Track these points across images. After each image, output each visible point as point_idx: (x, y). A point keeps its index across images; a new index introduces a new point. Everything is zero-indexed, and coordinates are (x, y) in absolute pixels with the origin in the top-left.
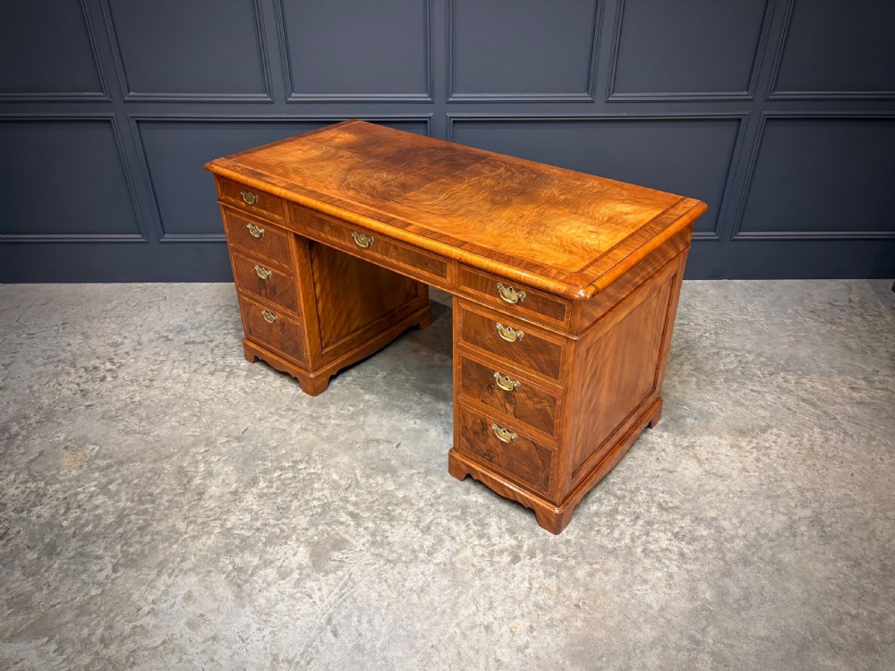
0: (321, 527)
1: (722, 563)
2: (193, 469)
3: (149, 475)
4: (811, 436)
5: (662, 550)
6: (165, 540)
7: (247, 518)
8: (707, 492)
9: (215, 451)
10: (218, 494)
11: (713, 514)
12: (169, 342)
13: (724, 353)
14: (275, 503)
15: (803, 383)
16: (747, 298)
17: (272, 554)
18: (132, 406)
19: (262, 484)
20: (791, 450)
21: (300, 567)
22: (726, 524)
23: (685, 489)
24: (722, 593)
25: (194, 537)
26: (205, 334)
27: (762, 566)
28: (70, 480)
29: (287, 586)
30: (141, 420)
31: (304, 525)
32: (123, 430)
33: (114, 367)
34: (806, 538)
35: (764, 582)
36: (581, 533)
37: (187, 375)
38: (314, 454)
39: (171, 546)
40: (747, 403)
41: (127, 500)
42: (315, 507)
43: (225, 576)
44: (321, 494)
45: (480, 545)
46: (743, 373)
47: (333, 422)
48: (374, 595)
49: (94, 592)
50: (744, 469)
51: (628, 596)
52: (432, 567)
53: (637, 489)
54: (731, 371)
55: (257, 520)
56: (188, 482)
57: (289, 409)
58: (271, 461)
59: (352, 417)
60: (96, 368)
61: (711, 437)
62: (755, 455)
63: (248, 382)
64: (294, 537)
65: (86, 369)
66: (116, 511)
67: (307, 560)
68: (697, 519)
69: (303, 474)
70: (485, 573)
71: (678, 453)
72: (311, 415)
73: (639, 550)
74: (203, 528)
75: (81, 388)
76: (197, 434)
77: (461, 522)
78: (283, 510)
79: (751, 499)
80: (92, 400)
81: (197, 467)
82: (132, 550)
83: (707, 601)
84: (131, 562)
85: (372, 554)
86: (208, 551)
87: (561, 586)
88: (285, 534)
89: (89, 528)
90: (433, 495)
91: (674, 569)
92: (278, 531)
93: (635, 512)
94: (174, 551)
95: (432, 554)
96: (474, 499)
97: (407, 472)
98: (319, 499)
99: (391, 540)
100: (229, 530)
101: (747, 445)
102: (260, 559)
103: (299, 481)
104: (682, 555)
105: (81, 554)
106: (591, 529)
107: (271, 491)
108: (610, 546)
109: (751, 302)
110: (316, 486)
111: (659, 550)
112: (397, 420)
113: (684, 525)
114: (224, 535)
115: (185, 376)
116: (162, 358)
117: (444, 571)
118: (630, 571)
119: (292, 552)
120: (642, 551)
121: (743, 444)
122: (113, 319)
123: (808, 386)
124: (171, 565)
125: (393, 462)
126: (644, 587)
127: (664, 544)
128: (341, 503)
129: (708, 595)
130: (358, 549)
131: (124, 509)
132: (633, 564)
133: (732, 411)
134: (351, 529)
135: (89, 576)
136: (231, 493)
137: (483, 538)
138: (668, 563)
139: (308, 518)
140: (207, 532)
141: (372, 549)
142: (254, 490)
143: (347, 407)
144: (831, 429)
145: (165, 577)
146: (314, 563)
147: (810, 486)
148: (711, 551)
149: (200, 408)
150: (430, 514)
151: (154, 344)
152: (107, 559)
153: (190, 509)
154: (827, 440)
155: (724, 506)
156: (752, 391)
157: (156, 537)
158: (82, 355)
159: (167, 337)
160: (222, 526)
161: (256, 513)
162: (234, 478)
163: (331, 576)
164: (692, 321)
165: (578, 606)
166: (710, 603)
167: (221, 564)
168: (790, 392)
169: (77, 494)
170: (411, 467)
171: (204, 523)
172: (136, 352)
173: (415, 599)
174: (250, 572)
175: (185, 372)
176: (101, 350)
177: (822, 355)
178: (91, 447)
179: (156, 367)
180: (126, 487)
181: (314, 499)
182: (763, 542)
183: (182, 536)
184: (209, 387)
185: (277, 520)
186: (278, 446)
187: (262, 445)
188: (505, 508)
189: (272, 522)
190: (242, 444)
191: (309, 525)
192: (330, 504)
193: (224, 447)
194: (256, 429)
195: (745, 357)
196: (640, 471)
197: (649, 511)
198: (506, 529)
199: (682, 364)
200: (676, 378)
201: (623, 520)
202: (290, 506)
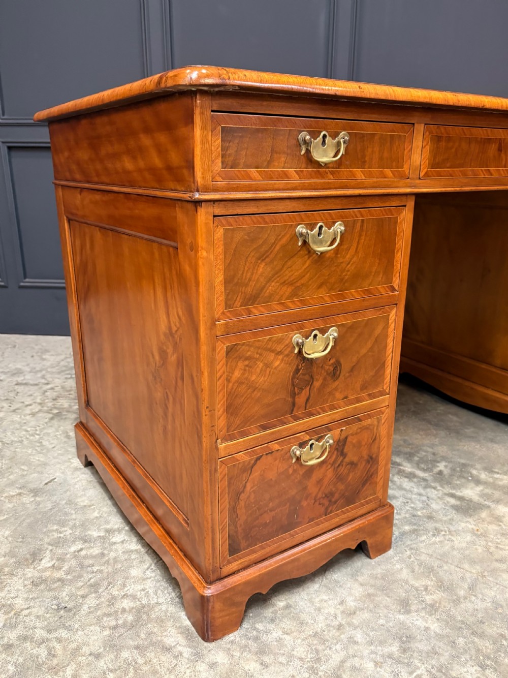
14: (56, 598)
19: (46, 563)
31: (96, 646)
42: (124, 610)
44: (139, 587)
55: (14, 626)
58: (74, 527)
69: (116, 550)
78: (66, 612)
88: (55, 661)
90: (341, 608)
92: (43, 652)
96: (420, 623)
103: (108, 562)
107: (57, 575)
110: (134, 572)
139: (107, 632)
142: (30, 572)
150: (338, 647)
161: (17, 614)
181: (125, 596)
184: (24, 428)
185: (49, 631)
186: (90, 506)
187: (66, 503)
188: (487, 646)
189: (40, 633)
190: (38, 499)
191: (105, 647)
192: (151, 607)
193: (10, 502)
194: (65, 480)
202: (81, 605)
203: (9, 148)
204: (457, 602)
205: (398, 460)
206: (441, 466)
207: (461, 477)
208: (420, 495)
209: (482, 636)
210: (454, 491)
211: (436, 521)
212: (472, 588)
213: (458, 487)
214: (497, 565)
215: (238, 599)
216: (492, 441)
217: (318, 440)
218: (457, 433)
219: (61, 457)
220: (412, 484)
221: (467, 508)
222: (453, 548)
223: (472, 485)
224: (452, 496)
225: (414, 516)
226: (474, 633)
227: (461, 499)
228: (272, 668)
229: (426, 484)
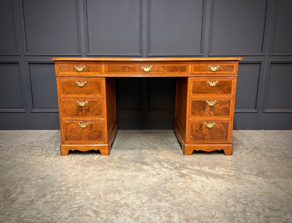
0: (75, 217)
2: (14, 190)
7: (34, 213)
9: (29, 183)
10: (22, 201)
12: (24, 146)
13: (273, 150)
14: (52, 206)
16: (275, 135)
19: (48, 197)
23: (280, 201)
31: (66, 216)
36: (229, 222)
38: (79, 184)
42: (74, 207)
44: (79, 201)
46: (286, 157)
47: (92, 172)
53: (254, 201)
54: (280, 156)
55: (40, 213)
56: (9, 196)
57: (71, 168)
58: (56, 187)
59: (101, 171)
61: (283, 179)
63: (55, 158)
69: (71, 193)
71: (269, 186)
72: (81, 170)
74: (7, 217)
76: (23, 177)
77: (157, 216)
78: (56, 209)
81: (16, 190)
88: (54, 221)
90: (141, 202)
92: (49, 219)
93: (256, 212)
96: (164, 204)
97: (127, 193)
100: (22, 218)
103: (69, 196)
106: (234, 220)
107: (52, 200)
110: (77, 198)
112: (123, 172)
113: (288, 218)
114: (17, 221)
115: (26, 157)
116: (18, 151)
122: (4, 139)
125: (119, 189)
128: (89, 206)
133: (288, 169)
134: (93, 218)
136: (30, 201)
139: (70, 213)
142: (43, 200)
143: (99, 167)
149: (28, 167)
150: (139, 211)
159: (24, 144)
161: (40, 211)
162: (34, 194)
170: (129, 190)
171: (8, 215)
172: (8, 149)
179: (15, 154)
181: (75, 204)
184: (36, 160)
185: (51, 214)
186: (62, 181)
187: (53, 181)
188: (182, 209)
189: (48, 215)
190: (44, 180)
191: (69, 216)
192: (83, 206)
193: (34, 181)
194: (53, 175)
195: (284, 152)
196: (252, 193)
197: (264, 211)
198: (184, 219)
199: (256, 154)
200: (255, 158)
201: (251, 215)
202: (61, 207)
203: (29, 63)
204: (175, 199)
205: (163, 163)
206: (177, 165)
207: (182, 167)
208: (169, 173)
209: (181, 206)
210: (180, 171)
211: (172, 180)
212: (180, 195)
213: (181, 170)
214: (189, 189)
219: (50, 168)
220: (167, 170)
221: (182, 176)
222: (176, 186)
223: (186, 169)
226: (179, 206)
227: (181, 173)
228: (119, 217)
229: (171, 170)
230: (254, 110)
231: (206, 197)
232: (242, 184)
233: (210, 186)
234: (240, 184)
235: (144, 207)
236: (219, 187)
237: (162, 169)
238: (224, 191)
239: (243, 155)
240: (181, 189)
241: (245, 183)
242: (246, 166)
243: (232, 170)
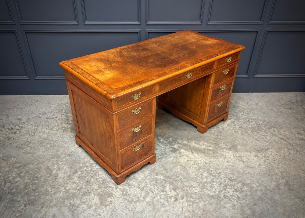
0: (103, 189)
1: (253, 200)
2: (53, 167)
3: (36, 170)
4: (284, 152)
5: (231, 196)
6: (44, 194)
7: (74, 186)
8: (246, 174)
9: (60, 160)
10: (62, 177)
11: (249, 182)
12: (40, 118)
13: (251, 121)
14: (85, 180)
15: (281, 132)
16: (259, 100)
17: (85, 199)
18: (27, 143)
19: (79, 173)
20: (277, 157)
21: (96, 204)
22: (254, 186)
23: (238, 173)
24: (254, 212)
25: (55, 193)
26: (54, 115)
27: (268, 201)
28: (5, 172)
29: (91, 211)
30: (31, 148)
31: (96, 188)
32: (24, 152)
33: (20, 128)
34: (283, 191)
35: (269, 207)
36: (200, 190)
37: (48, 131)
39: (46, 197)
40: (260, 140)
41: (28, 179)
42: (100, 181)
43: (67, 208)
44: (102, 176)
45: (163, 195)
46: (258, 128)
48: (124, 214)
49: (18, 215)
50: (260, 165)
51: (219, 213)
52: (145, 203)
53: (221, 173)
54: (254, 128)
55: (78, 186)
56: (51, 172)
58: (82, 164)
60: (12, 128)
61: (247, 153)
62: (264, 160)
64: (93, 193)
65: (9, 129)
66: (24, 184)
67: (98, 201)
68: (243, 184)
69: (94, 168)
70: (165, 205)
71: (235, 159)
73: (222, 196)
74: (57, 190)
75: (7, 136)
76: (53, 154)
77: (155, 186)
78: (88, 182)
79: (263, 176)
80: (12, 141)
81: (54, 166)
82: (31, 198)
83: (248, 214)
84: (31, 203)
85: (123, 199)
86: (60, 198)
87: (194, 209)
88: (89, 191)
89: (14, 190)
90: (144, 176)
91: (235, 203)
92: (86, 190)
93: (220, 182)
94: (47, 198)
95: (145, 198)
96: (160, 177)
98: (101, 178)
99: (129, 193)
100: (68, 190)
101: (261, 156)
102: (80, 201)
104: (238, 197)
105: (12, 200)
106: (204, 188)
107: (83, 175)
108: (211, 195)
109: (260, 101)
110: (100, 173)
111: (229, 196)
113: (238, 186)
114: (66, 192)
116: (38, 124)
117: (150, 205)
118: (219, 204)
119: (92, 198)
120: (224, 196)
121: (259, 155)
122: (18, 109)
123: (282, 133)
124: (46, 204)
126: (225, 210)
127: (231, 193)
128: (110, 180)
129: (248, 212)
130: (117, 197)
131: (27, 183)
132: (220, 201)
133: (254, 143)
134: (114, 190)
135: (15, 209)
136: (68, 176)
137: (164, 192)
138: (233, 200)
139: (98, 185)
140: (59, 191)
141: (122, 197)
142: (77, 175)
144: (291, 149)
145: (44, 209)
146: (100, 202)
147: (284, 171)
148: (249, 195)
149: (54, 143)
150: (144, 183)
151: (35, 119)
152: (22, 202)
153: (52, 183)
154: (290, 153)
155: (253, 179)
156: (262, 135)
157: (40, 193)
158: (7, 123)
159: (39, 116)
160: (65, 189)
161: (78, 184)
162: (68, 170)
163: (107, 207)
164: (238, 109)
165: (200, 217)
166: (249, 215)
167: (65, 203)
168: (276, 136)
169: (8, 177)
171: (58, 188)
172: (28, 122)
173: (139, 215)
174: (77, 206)
175: (47, 130)
176: (14, 122)
177: (288, 121)
178: (13, 159)
179: (36, 128)
180: (27, 174)
181: (99, 178)
182: (268, 192)
183: (50, 193)
184: (57, 135)
185: (86, 186)
186: (85, 158)
187: (78, 158)
188: (171, 180)
190: (71, 157)
191: (98, 188)
192: (106, 180)
193: (64, 158)
194: (76, 151)
195: (259, 122)
196: (222, 166)
197: (225, 181)
198: (172, 188)
199: (235, 125)
200: (233, 130)
201: (216, 185)
202: (91, 181)
204: (167, 172)
205: (160, 138)
206: (170, 139)
207: (175, 142)
208: (164, 148)
209: (171, 179)
210: (172, 146)
211: (166, 155)
212: (171, 169)
214: (177, 164)
215: (124, 177)
216: (185, 130)
217: (138, 146)
218: (176, 128)
219: (72, 144)
220: (162, 145)
221: (174, 151)
222: (169, 161)
223: (177, 144)
224: (171, 148)
225: (162, 154)
226: (170, 178)
227: (173, 148)
228: (131, 188)
229: (166, 145)
230: (245, 76)
231: (189, 171)
232: (217, 158)
233: (193, 160)
234: (215, 158)
235: (147, 179)
236: (199, 162)
237: (159, 144)
238: (202, 165)
239: (225, 127)
240: (173, 164)
241: (219, 157)
242: (224, 140)
243: (212, 144)
